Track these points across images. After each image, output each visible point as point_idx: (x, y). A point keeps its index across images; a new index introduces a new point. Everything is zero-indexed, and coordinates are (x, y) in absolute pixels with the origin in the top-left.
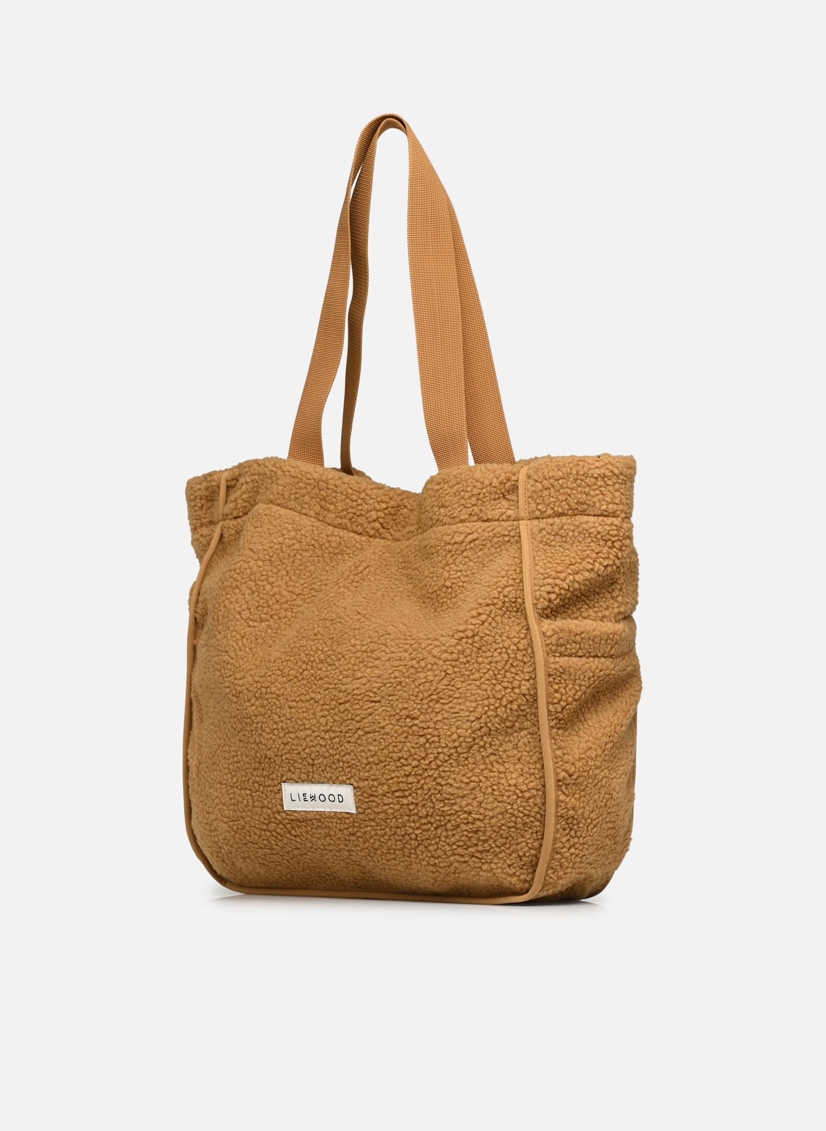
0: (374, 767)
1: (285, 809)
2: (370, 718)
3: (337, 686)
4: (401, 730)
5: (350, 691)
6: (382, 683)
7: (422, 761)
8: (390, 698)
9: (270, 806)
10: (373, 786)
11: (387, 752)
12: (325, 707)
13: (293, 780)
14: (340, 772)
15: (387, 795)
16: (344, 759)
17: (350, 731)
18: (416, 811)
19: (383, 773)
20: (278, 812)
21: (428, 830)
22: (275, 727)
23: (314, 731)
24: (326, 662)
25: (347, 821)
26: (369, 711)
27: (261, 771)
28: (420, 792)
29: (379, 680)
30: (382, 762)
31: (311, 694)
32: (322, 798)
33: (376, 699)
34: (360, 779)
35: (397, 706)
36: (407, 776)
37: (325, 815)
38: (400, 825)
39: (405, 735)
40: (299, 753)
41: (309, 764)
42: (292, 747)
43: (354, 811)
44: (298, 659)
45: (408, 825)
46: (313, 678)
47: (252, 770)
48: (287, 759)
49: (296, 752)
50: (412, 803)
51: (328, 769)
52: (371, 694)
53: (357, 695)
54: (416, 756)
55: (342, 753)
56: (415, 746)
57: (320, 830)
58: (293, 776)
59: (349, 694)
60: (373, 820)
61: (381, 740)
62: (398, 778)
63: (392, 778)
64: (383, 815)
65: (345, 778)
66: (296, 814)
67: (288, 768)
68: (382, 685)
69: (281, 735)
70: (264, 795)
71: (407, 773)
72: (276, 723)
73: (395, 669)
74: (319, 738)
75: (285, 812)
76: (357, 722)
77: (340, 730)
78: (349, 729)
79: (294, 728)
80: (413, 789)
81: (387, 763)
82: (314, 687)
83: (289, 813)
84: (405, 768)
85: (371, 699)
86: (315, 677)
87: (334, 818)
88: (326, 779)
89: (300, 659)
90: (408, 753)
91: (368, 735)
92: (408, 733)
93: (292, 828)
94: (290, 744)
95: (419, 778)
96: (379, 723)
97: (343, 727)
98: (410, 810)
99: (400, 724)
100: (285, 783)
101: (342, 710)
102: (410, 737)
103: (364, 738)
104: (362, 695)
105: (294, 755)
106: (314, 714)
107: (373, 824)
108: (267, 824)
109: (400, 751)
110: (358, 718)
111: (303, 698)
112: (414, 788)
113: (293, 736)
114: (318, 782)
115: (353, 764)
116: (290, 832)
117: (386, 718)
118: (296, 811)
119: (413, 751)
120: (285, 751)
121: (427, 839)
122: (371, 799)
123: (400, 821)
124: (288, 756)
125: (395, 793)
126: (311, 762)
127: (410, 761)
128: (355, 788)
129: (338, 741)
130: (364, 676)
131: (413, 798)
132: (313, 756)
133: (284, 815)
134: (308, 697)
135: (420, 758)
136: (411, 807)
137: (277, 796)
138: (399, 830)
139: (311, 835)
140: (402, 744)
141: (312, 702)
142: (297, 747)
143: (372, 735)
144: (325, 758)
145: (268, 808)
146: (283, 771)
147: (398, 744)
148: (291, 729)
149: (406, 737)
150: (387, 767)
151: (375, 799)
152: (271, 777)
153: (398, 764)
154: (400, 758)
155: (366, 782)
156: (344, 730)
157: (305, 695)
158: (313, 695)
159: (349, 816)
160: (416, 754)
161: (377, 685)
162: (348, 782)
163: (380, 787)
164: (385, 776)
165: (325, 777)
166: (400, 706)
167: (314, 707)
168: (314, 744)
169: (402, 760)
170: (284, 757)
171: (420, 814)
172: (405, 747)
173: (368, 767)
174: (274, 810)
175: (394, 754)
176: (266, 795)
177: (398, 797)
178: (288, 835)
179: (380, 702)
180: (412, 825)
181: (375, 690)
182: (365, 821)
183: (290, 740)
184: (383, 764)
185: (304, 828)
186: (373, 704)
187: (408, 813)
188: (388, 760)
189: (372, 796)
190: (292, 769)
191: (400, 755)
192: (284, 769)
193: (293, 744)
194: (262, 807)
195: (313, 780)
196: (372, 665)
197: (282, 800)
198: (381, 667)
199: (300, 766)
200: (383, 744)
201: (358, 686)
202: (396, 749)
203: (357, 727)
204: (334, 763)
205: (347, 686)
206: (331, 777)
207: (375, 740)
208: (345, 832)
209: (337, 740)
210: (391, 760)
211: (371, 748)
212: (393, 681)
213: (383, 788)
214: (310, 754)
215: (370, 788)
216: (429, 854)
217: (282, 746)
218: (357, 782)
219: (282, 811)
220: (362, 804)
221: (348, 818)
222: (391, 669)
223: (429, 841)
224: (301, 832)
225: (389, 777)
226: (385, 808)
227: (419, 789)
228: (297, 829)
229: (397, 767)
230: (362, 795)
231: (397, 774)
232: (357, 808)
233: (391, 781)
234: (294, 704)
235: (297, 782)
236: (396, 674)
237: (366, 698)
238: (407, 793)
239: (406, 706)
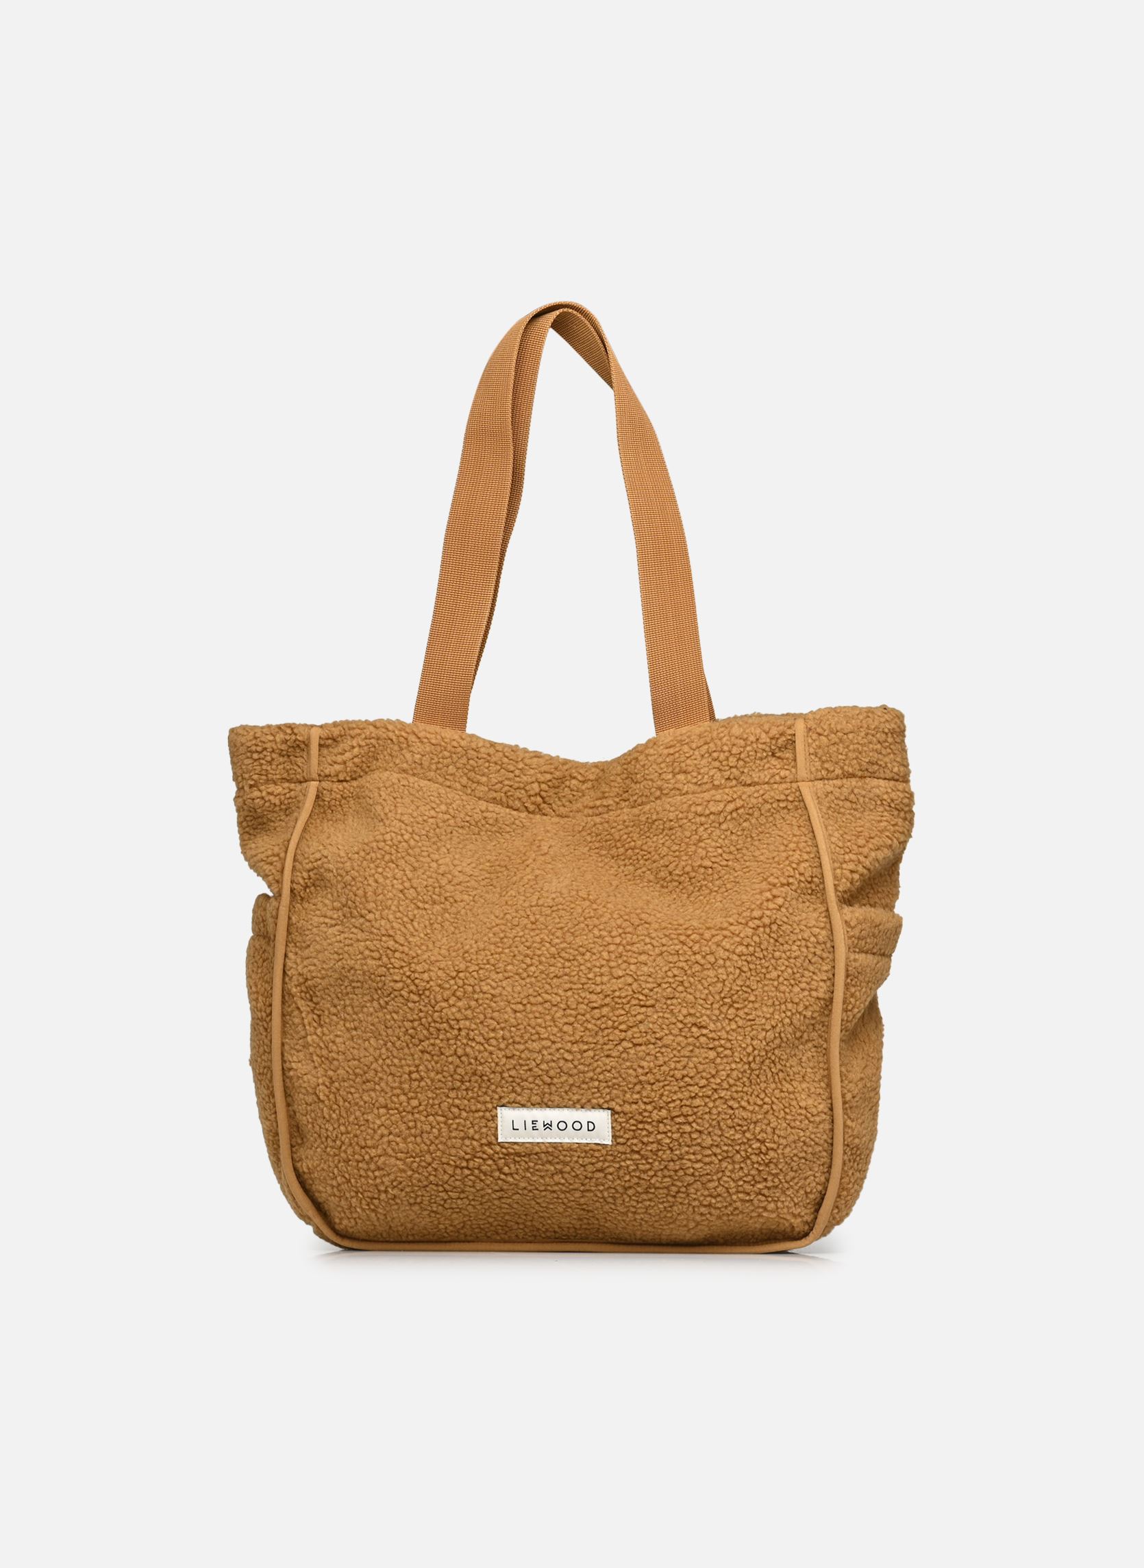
0: (649, 1087)
1: (500, 1140)
2: (642, 1027)
3: (585, 986)
4: (685, 1042)
5: (609, 993)
6: (656, 982)
7: (712, 1080)
8: (669, 1002)
9: (477, 1137)
10: (645, 1110)
11: (667, 1069)
12: (569, 1012)
13: (519, 1103)
14: (593, 1093)
15: (665, 1121)
16: (601, 1077)
17: (611, 1043)
18: (699, 1141)
19: (662, 1095)
20: (490, 1144)
21: (711, 1163)
22: (492, 1035)
23: (554, 1042)
24: (560, 957)
25: (597, 1154)
26: (639, 1018)
27: (465, 1093)
28: (707, 1117)
29: (650, 980)
30: (658, 1081)
31: (543, 995)
32: (562, 1126)
33: (648, 1003)
34: (624, 1102)
35: (680, 1011)
36: (694, 1098)
37: (562, 1147)
38: (676, 1158)
39: (691, 1048)
40: (530, 1070)
41: (545, 1083)
42: (520, 1061)
43: (608, 1141)
44: (516, 952)
45: (686, 1157)
46: (544, 976)
47: (447, 1091)
48: (510, 1076)
49: (526, 1068)
50: (697, 1130)
51: (575, 1089)
52: (641, 997)
53: (620, 997)
54: (704, 1074)
55: (599, 1070)
56: (703, 1062)
57: (548, 1166)
58: (519, 1098)
59: (606, 996)
60: (638, 1152)
61: (658, 1055)
62: (681, 1100)
63: (674, 1101)
64: (655, 1145)
65: (602, 1101)
66: (516, 1147)
67: (511, 1088)
68: (655, 985)
69: (502, 1046)
70: (468, 1122)
71: (693, 1095)
72: (493, 1030)
73: (672, 965)
74: (562, 1051)
75: (499, 1144)
76: (621, 1031)
77: (595, 1041)
78: (609, 1040)
79: (522, 1037)
80: (699, 1114)
81: (666, 1083)
82: (547, 987)
83: (506, 1145)
84: (691, 1088)
85: (642, 1003)
86: (547, 975)
87: (576, 1151)
88: (571, 1103)
89: (519, 952)
90: (695, 1070)
91: (639, 1048)
92: (694, 1045)
93: (506, 1165)
94: (516, 1057)
95: (707, 1100)
96: (654, 1032)
97: (599, 1038)
98: (692, 1139)
99: (683, 1034)
100: (503, 1108)
101: (598, 1015)
102: (697, 1050)
103: (632, 1051)
104: (629, 998)
105: (522, 1072)
106: (553, 1020)
107: (637, 1156)
108: (467, 1161)
109: (685, 1067)
110: (623, 1027)
111: (532, 1000)
112: (701, 1112)
113: (522, 1047)
114: (558, 1106)
115: (614, 1084)
116: (500, 1170)
117: (664, 1026)
118: (515, 1143)
119: (701, 1068)
120: (508, 1067)
121: (707, 1174)
122: (640, 1126)
123: (678, 1152)
124: (513, 1073)
125: (676, 1119)
126: (548, 1080)
127: (697, 1080)
128: (614, 1112)
129: (592, 1055)
130: (627, 974)
131: (698, 1124)
132: (552, 1073)
133: (498, 1148)
134: (540, 999)
135: (709, 1076)
136: (694, 1136)
137: (490, 1124)
138: (672, 1164)
139: (531, 1173)
140: (686, 1059)
141: (547, 1005)
142: (528, 1062)
143: (643, 1048)
144: (571, 1076)
145: (473, 1139)
146: (504, 1092)
147: (682, 1059)
148: (518, 1039)
149: (692, 1051)
150: (667, 1088)
151: (647, 1127)
152: (481, 1099)
153: (682, 1084)
154: (684, 1077)
155: (634, 1106)
156: (601, 1041)
157: (535, 996)
158: (547, 997)
159: (600, 1148)
160: (704, 1071)
161: (649, 986)
162: (606, 1106)
163: (655, 1111)
164: (664, 1098)
165: (569, 1100)
166: (684, 1011)
167: (552, 1012)
168: (555, 1059)
169: (687, 1079)
170: (506, 1075)
171: (704, 1145)
172: (690, 1063)
173: (638, 1088)
174: (484, 1141)
175: (676, 1072)
176: (471, 1123)
177: (679, 1123)
178: (497, 1174)
179: (653, 1006)
180: (692, 1157)
181: (646, 991)
182: (625, 1153)
183: (518, 1053)
184: (661, 1084)
185: (523, 1163)
186: (643, 1010)
187: (689, 1143)
188: (669, 1078)
189: (641, 1122)
190: (518, 1089)
191: (685, 1072)
192: (505, 1090)
193: (520, 1058)
194: (463, 1139)
195: (550, 1103)
196: (636, 961)
197: (496, 1128)
198: (650, 964)
199: (532, 1086)
200: (661, 1059)
201: (620, 986)
202: (679, 1066)
203: (622, 1037)
204: (584, 1082)
205: (604, 987)
206: (579, 1101)
207: (648, 1054)
208: (590, 1168)
209: (591, 1053)
210: (673, 1079)
211: (644, 1064)
212: (670, 980)
213: (660, 1113)
214: (547, 1071)
215: (640, 1114)
216: (706, 1193)
217: (504, 1060)
218: (620, 1106)
219: (494, 1142)
220: (625, 1133)
221: (598, 1150)
222: (666, 965)
223: (709, 1177)
224: (517, 1169)
225: (670, 1100)
226: (659, 1137)
227: (706, 1113)
228: (512, 1166)
229: (680, 1088)
230: (627, 1122)
231: (680, 1095)
232: (614, 1137)
233: (672, 1105)
234: (520, 1007)
235: (523, 1106)
236: (676, 972)
237: (634, 1002)
238: (691, 1119)
239: (692, 1011)
